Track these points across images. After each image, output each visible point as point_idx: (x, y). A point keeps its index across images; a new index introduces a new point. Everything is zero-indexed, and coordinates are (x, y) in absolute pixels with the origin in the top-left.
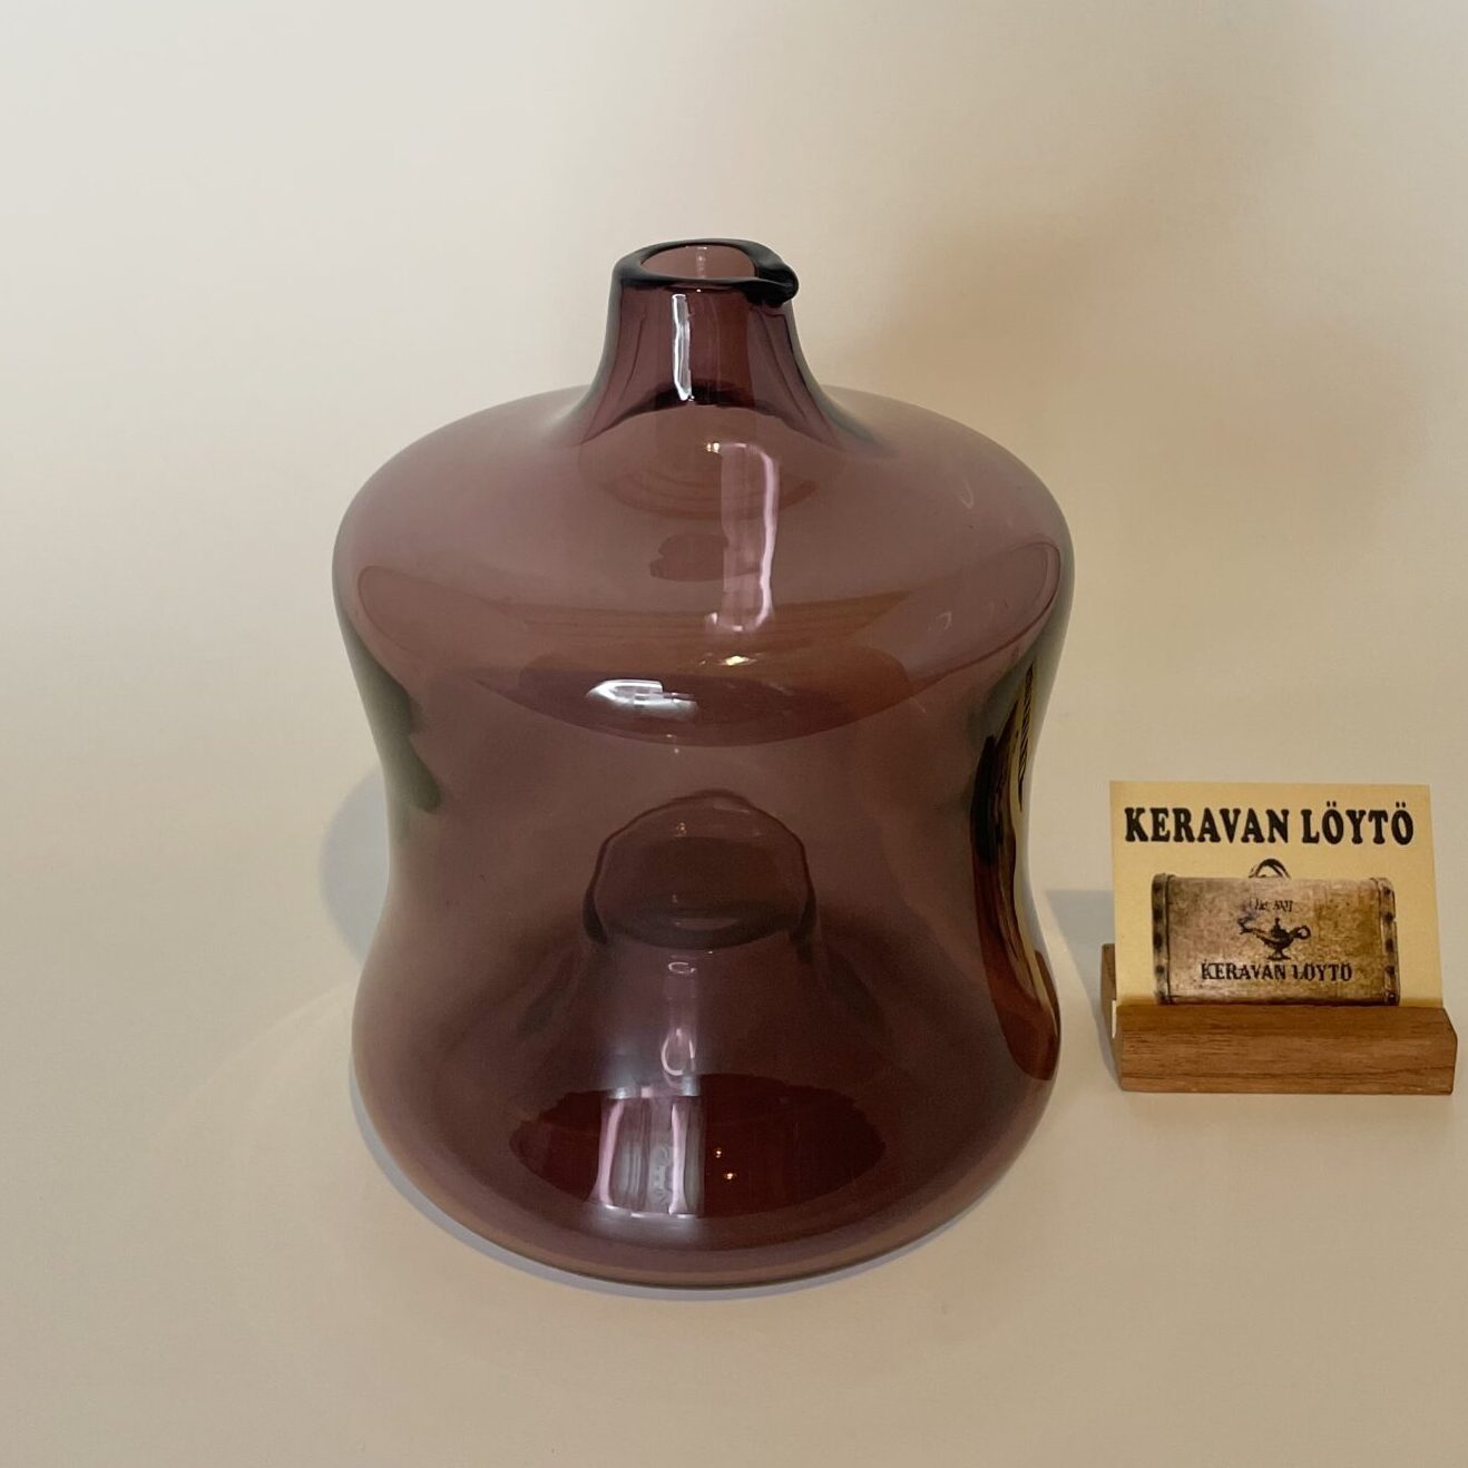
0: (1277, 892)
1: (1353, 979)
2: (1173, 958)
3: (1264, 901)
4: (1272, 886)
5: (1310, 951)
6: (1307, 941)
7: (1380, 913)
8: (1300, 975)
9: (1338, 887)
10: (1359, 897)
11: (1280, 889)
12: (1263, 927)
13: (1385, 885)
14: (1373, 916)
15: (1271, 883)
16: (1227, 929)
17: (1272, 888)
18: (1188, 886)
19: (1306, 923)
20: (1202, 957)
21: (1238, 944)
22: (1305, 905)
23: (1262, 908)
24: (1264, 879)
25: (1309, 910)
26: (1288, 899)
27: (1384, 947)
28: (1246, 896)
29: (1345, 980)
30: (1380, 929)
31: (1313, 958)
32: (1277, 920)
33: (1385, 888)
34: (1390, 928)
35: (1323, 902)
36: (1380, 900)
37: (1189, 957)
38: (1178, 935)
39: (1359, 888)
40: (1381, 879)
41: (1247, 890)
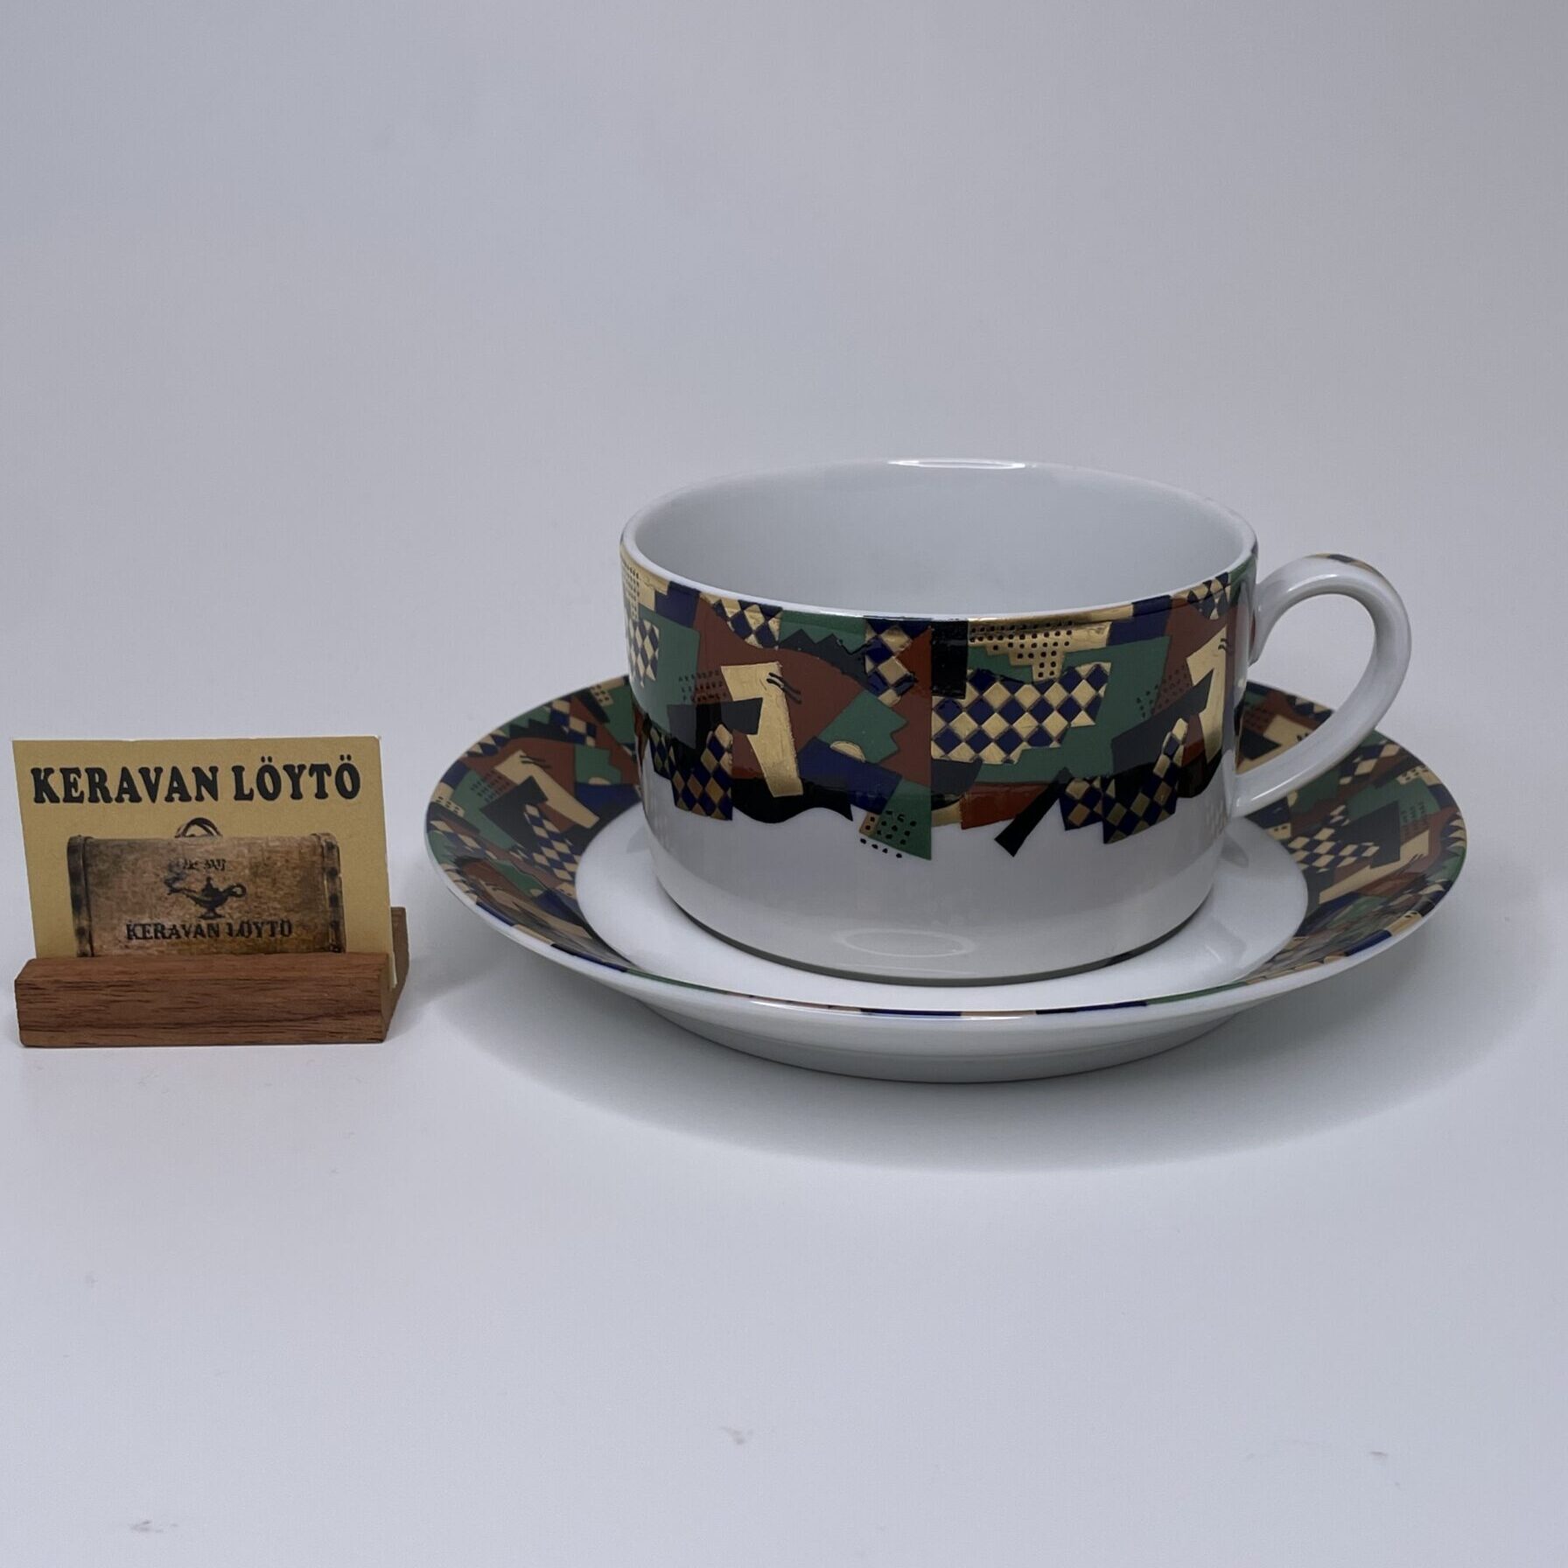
0: (207, 851)
1: (293, 935)
2: (95, 920)
3: (193, 861)
4: (202, 845)
5: (246, 908)
6: (243, 898)
7: (324, 869)
8: (235, 933)
9: (277, 843)
10: (300, 853)
11: (210, 848)
12: (193, 887)
13: (329, 840)
14: (317, 871)
15: (200, 843)
16: (153, 890)
17: (201, 847)
18: (107, 847)
19: (240, 881)
20: (127, 918)
21: (167, 905)
22: (240, 863)
23: (191, 867)
24: (192, 839)
25: (244, 868)
26: (220, 857)
27: (328, 902)
28: (174, 855)
29: (286, 936)
30: (323, 883)
31: (249, 915)
32: (209, 879)
33: (328, 843)
34: (334, 883)
35: (260, 859)
36: (322, 855)
37: (112, 918)
38: (99, 896)
39: (299, 844)
40: (324, 834)
41: (174, 850)
